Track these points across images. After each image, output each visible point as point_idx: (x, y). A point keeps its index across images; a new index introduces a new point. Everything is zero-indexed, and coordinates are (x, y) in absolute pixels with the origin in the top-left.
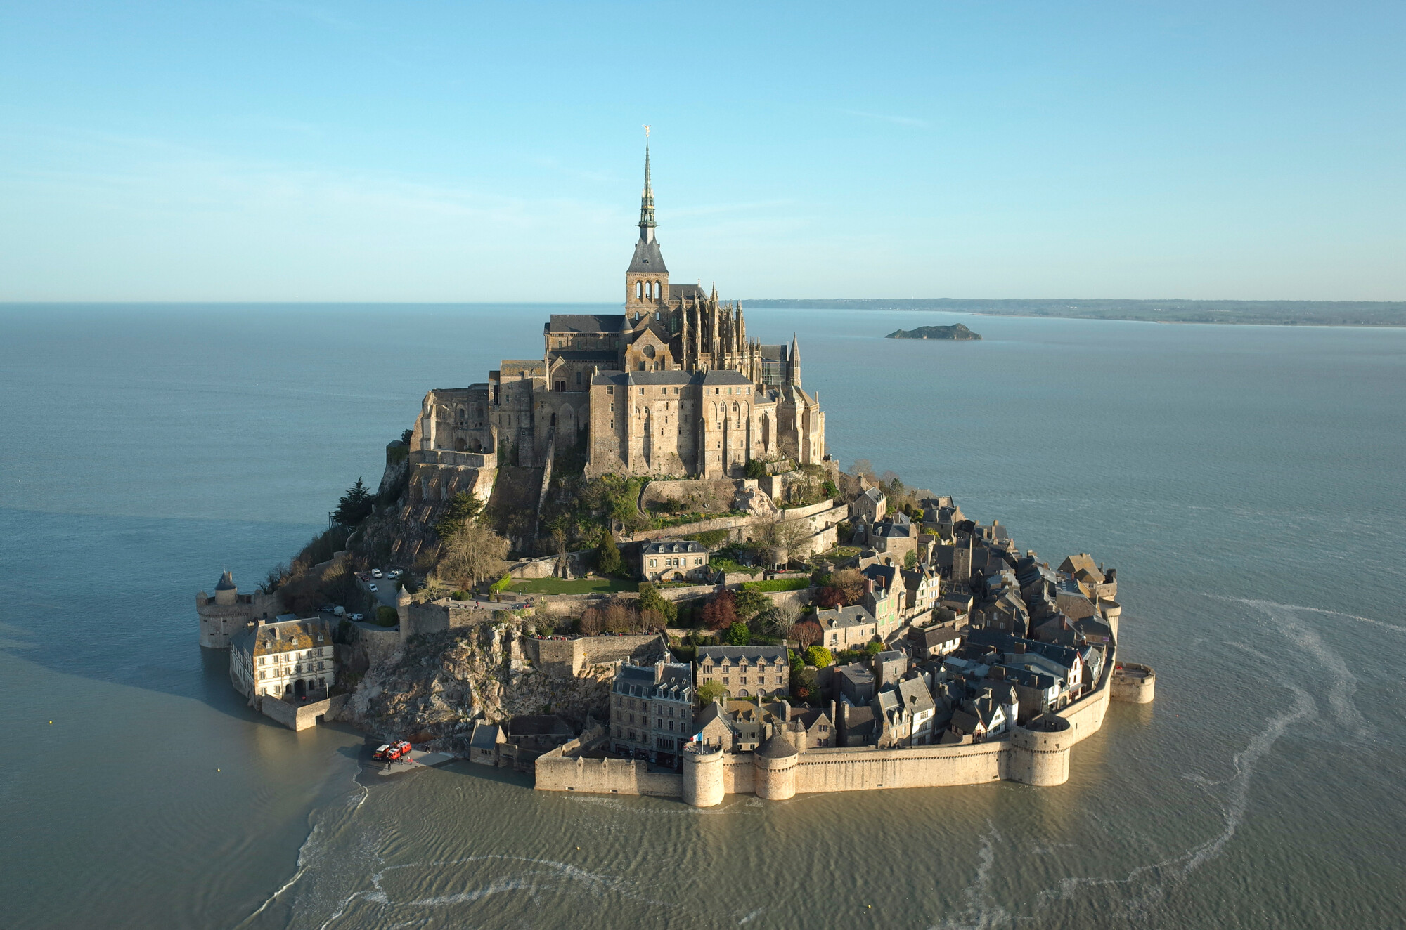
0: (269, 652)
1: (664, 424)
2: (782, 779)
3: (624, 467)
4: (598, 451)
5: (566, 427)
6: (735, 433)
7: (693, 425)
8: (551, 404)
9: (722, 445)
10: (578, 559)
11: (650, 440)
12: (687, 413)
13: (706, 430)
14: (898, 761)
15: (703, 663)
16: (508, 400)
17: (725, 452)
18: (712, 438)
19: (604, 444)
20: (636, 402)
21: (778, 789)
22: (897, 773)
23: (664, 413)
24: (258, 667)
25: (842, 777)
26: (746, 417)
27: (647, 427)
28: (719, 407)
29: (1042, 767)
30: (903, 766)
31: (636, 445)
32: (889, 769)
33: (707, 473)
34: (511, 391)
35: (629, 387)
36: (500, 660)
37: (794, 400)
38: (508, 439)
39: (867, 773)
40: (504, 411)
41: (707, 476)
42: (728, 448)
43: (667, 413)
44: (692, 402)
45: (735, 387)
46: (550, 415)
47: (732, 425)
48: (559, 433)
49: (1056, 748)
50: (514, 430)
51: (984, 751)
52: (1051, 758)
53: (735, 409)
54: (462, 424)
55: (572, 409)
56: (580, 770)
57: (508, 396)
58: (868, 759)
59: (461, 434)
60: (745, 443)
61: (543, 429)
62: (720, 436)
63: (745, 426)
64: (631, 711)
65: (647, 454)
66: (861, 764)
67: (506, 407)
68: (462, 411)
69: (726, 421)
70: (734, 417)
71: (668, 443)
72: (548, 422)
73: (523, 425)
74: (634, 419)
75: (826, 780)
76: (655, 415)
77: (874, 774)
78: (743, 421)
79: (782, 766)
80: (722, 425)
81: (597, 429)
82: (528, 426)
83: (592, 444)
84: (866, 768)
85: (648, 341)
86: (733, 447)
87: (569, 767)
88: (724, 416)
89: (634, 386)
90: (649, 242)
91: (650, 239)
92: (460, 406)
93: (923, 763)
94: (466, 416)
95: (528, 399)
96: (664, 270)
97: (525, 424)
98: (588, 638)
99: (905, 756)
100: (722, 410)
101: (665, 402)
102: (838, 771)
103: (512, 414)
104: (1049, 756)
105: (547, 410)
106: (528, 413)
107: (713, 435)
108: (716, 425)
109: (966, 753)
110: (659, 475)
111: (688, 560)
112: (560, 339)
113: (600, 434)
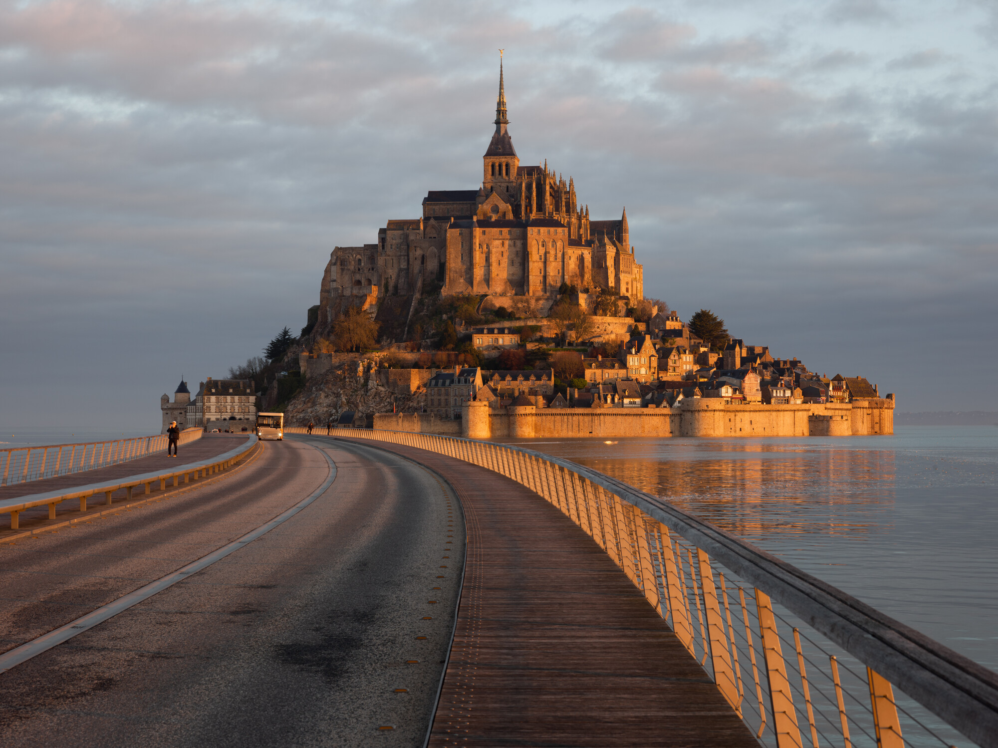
0: (213, 394)
1: (500, 257)
2: (524, 421)
3: (470, 288)
4: (452, 277)
5: (432, 265)
6: (553, 263)
7: (522, 258)
8: (421, 248)
9: (542, 272)
10: (429, 344)
11: (489, 269)
12: (518, 249)
13: (530, 259)
14: (602, 417)
15: (493, 378)
16: (391, 248)
17: (545, 277)
18: (535, 266)
19: (457, 273)
20: (480, 241)
21: (521, 428)
22: (602, 425)
23: (501, 249)
24: (206, 404)
25: (565, 426)
26: (562, 252)
27: (488, 259)
28: (540, 244)
29: (698, 422)
30: (606, 420)
31: (479, 273)
32: (596, 421)
33: (531, 291)
34: (394, 241)
35: (474, 229)
36: (362, 381)
37: (605, 245)
38: (391, 277)
39: (581, 424)
40: (389, 256)
41: (531, 294)
42: (548, 274)
43: (503, 249)
44: (522, 241)
45: (552, 229)
46: (420, 257)
47: (551, 258)
48: (426, 269)
49: (706, 408)
50: (396, 270)
51: (661, 413)
52: (704, 415)
53: (553, 246)
54: (359, 270)
55: (436, 250)
56: (400, 421)
57: (391, 245)
58: (581, 413)
59: (358, 277)
60: (561, 271)
61: (416, 267)
62: (541, 265)
63: (561, 258)
64: (439, 397)
65: (487, 280)
66: (577, 417)
67: (390, 253)
68: (360, 260)
69: (546, 253)
70: (552, 252)
71: (501, 272)
72: (419, 262)
73: (402, 266)
74: (477, 253)
75: (554, 427)
76: (494, 250)
77: (586, 425)
78: (560, 255)
79: (523, 412)
80: (543, 257)
81: (452, 261)
82: (406, 267)
83: (448, 272)
84: (581, 420)
85: (494, 202)
86: (552, 274)
87: (394, 419)
88: (544, 251)
89: (478, 229)
90: (502, 134)
91: (502, 132)
92: (359, 257)
93: (619, 418)
94: (363, 264)
95: (406, 247)
96: (512, 154)
97: (403, 265)
98: (421, 370)
99: (606, 412)
100: (543, 246)
101: (501, 241)
102: (562, 421)
103: (394, 258)
104: (702, 414)
105: (419, 252)
106: (406, 257)
107: (536, 264)
108: (538, 257)
109: (648, 413)
110: (496, 293)
111: (505, 340)
112: (434, 207)
113: (454, 265)
